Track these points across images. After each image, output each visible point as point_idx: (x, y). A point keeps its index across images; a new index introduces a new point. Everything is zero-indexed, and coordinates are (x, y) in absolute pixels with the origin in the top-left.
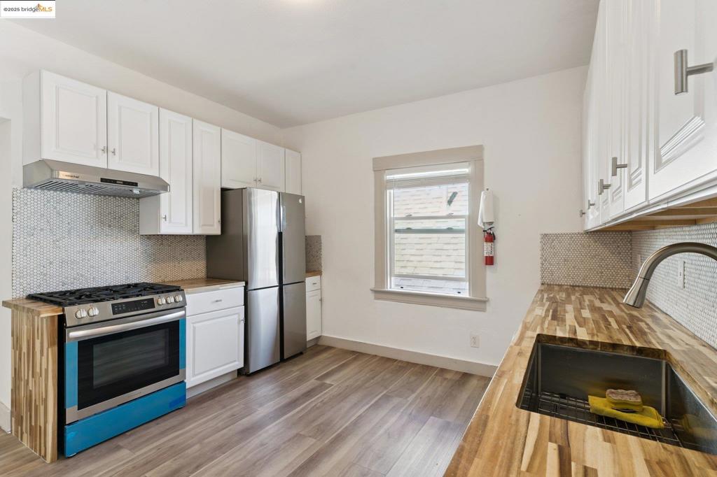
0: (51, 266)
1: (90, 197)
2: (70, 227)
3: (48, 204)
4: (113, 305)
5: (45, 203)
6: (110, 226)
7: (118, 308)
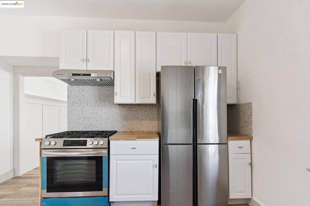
0: (80, 119)
1: (96, 87)
2: (87, 101)
3: (79, 92)
4: (64, 141)
5: (78, 91)
6: (104, 101)
7: (67, 143)
